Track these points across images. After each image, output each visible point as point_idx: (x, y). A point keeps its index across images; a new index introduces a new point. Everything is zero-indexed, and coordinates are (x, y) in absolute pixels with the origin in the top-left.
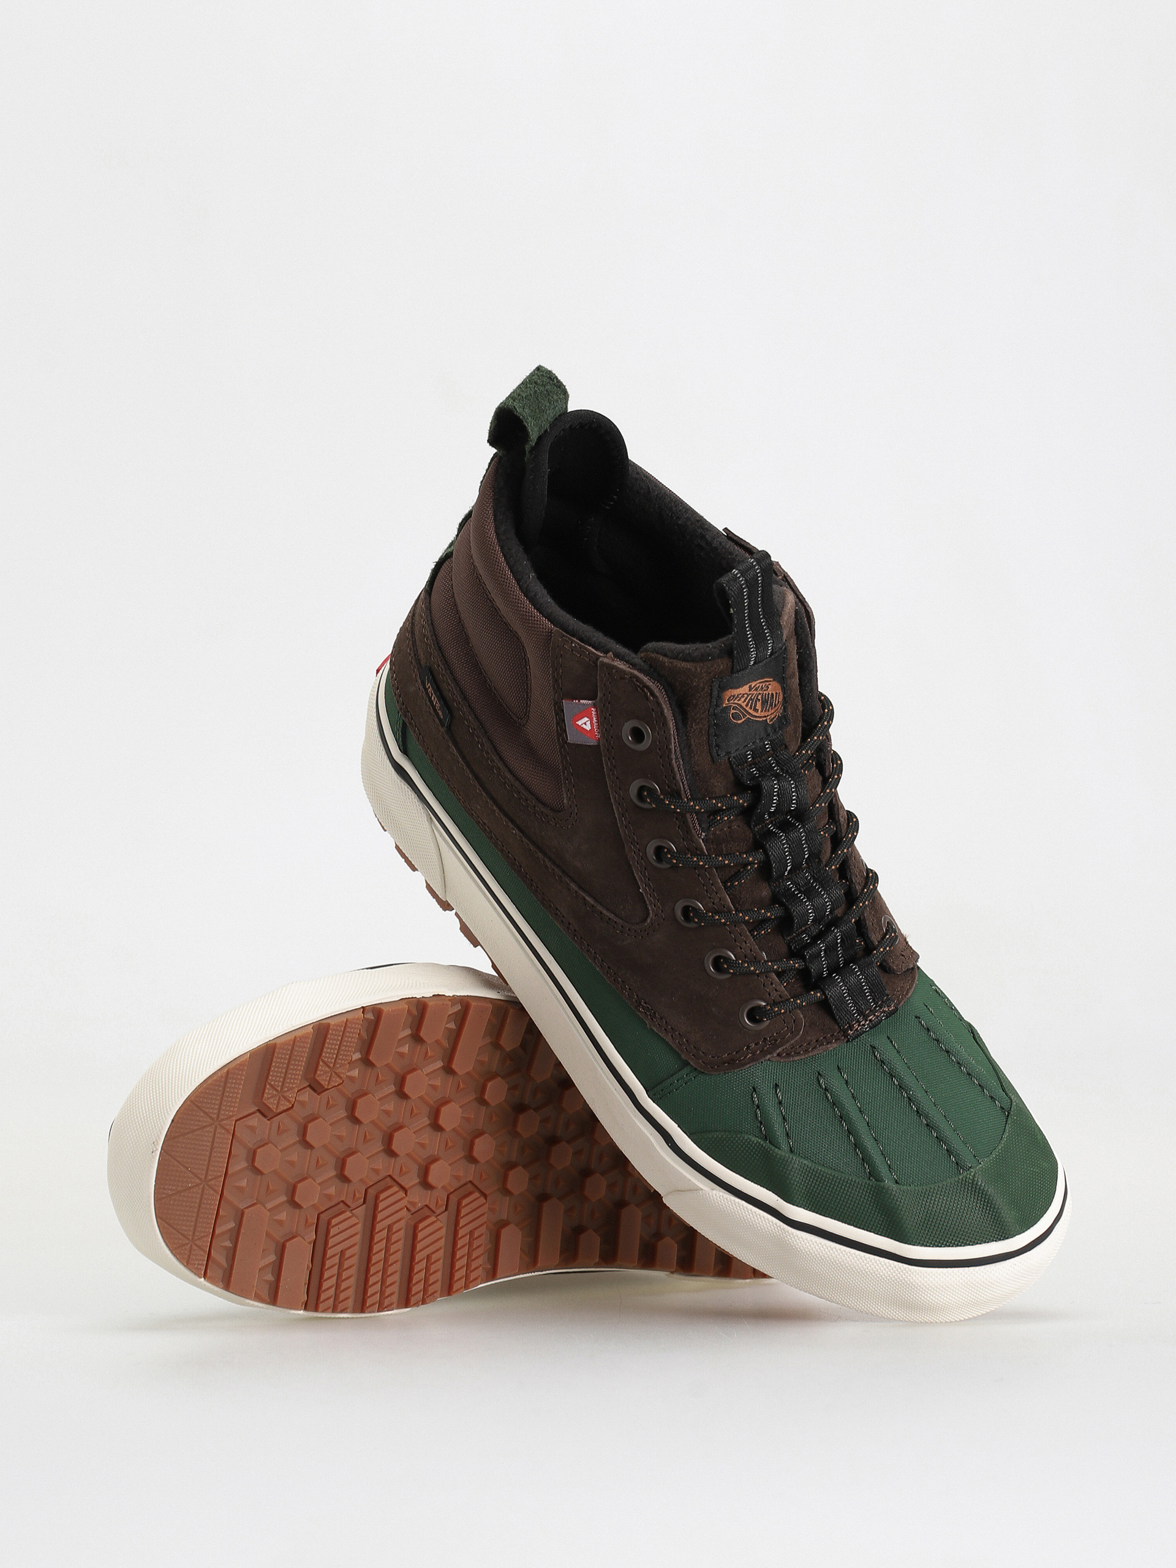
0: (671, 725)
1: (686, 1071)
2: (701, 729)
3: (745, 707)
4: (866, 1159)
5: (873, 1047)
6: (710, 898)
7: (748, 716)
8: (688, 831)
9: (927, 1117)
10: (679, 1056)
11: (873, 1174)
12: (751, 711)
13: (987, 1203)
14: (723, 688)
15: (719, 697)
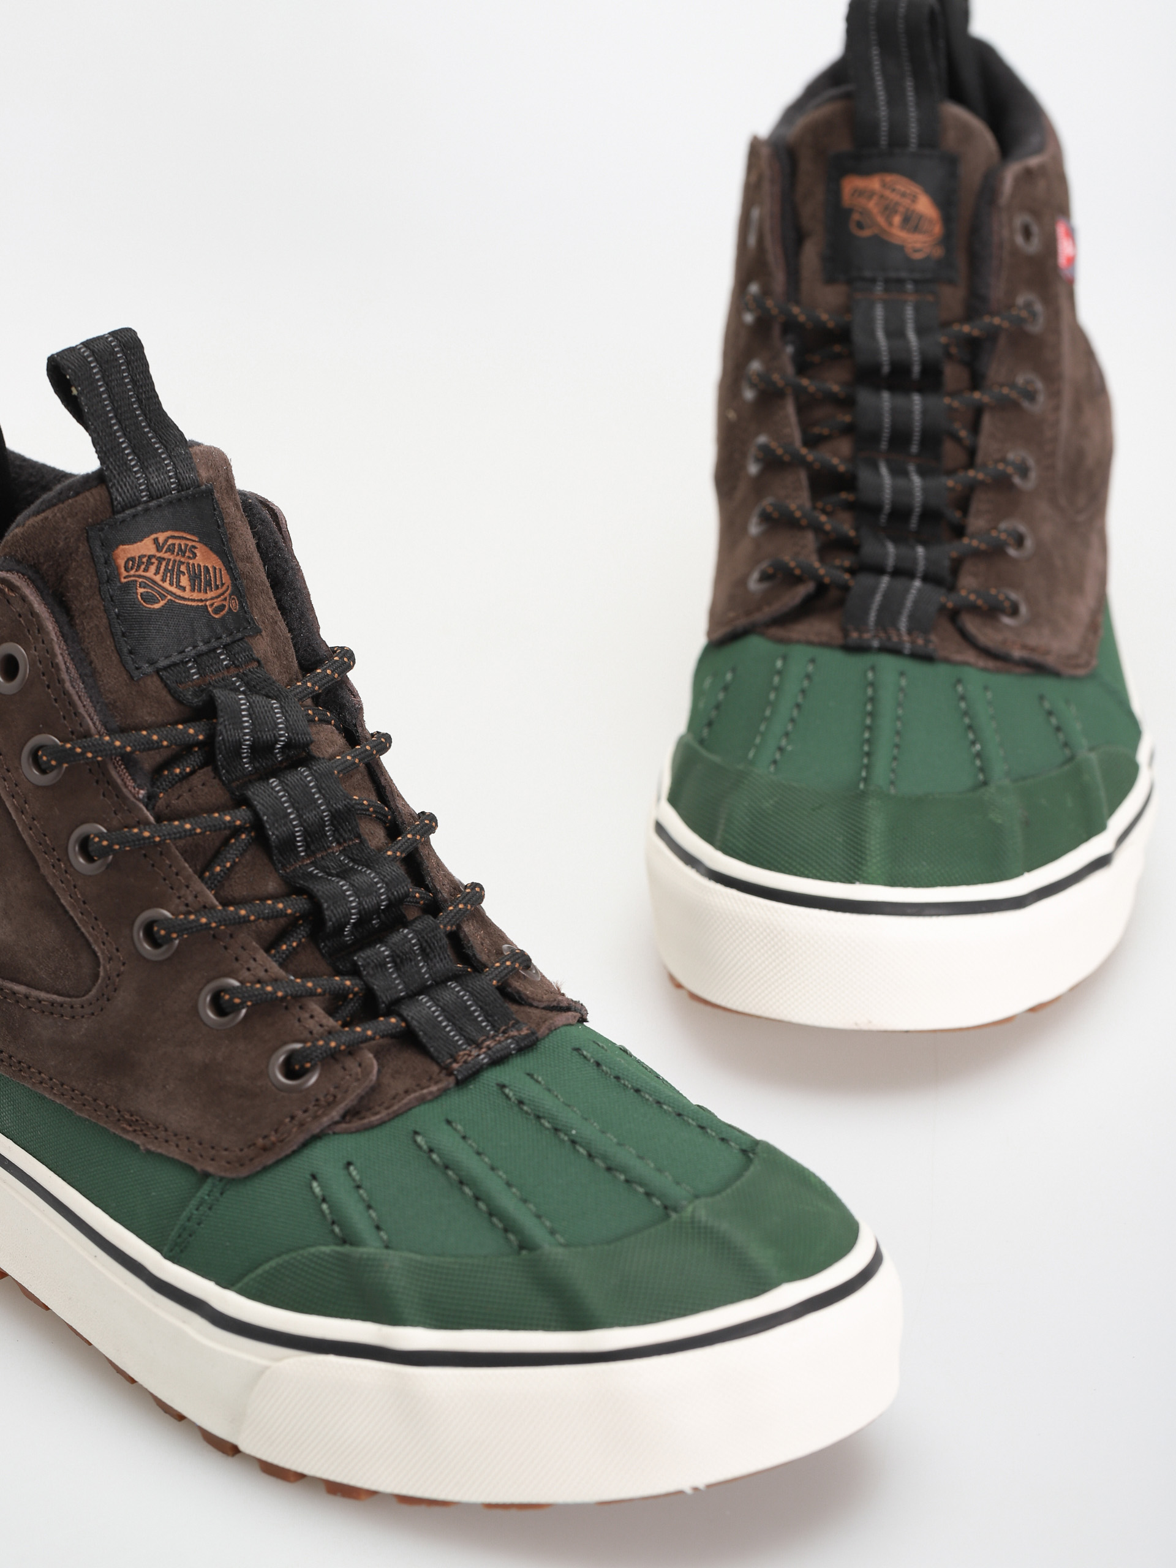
0: (50, 625)
1: (206, 1187)
2: (97, 626)
3: (161, 583)
4: (509, 1227)
5: (502, 1086)
6: (179, 898)
7: (169, 597)
8: (119, 794)
9: (604, 1158)
10: (192, 1168)
11: (525, 1245)
12: (173, 589)
13: (722, 1245)
14: (109, 546)
15: (109, 561)
